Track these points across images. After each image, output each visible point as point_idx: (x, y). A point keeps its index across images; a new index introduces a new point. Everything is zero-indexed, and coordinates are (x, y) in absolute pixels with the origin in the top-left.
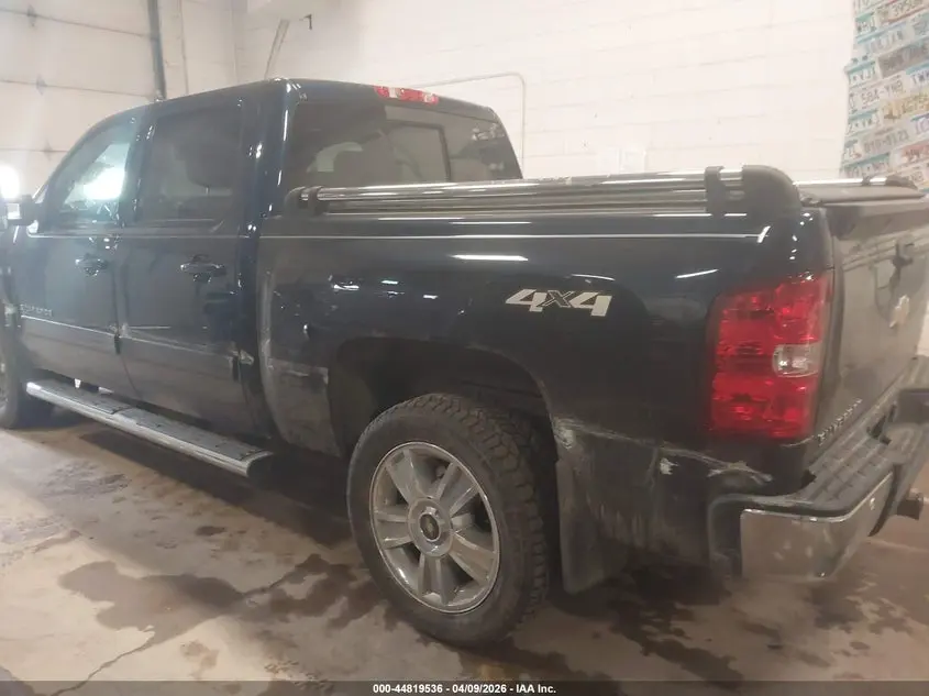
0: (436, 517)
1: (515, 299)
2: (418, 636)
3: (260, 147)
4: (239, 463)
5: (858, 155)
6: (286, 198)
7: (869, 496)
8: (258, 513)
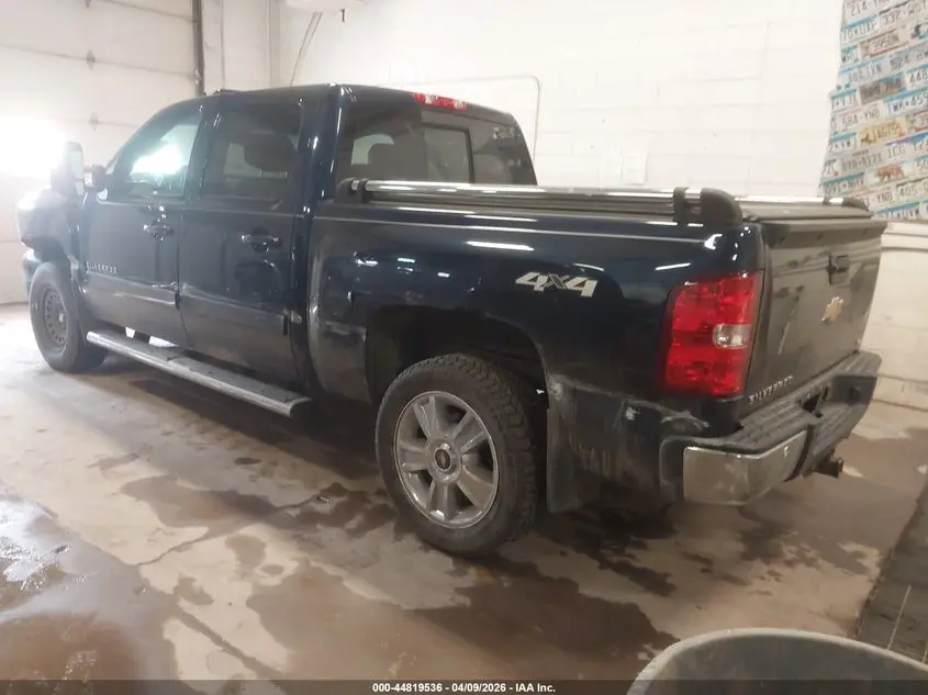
0: (449, 452)
1: (524, 280)
2: (420, 544)
3: (316, 140)
4: (282, 405)
5: (836, 174)
6: (338, 186)
7: (783, 444)
8: (289, 451)
